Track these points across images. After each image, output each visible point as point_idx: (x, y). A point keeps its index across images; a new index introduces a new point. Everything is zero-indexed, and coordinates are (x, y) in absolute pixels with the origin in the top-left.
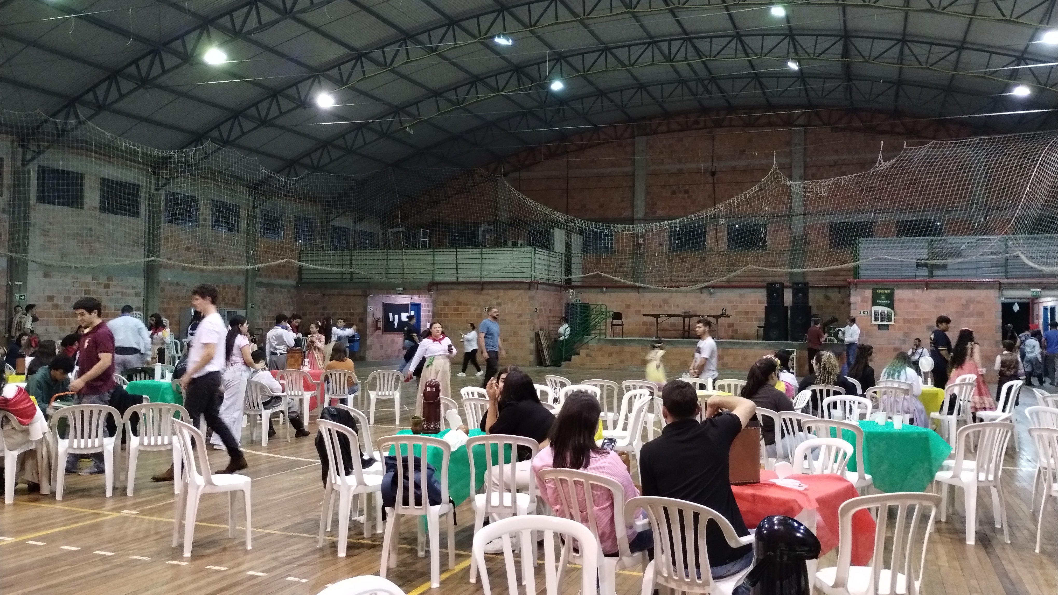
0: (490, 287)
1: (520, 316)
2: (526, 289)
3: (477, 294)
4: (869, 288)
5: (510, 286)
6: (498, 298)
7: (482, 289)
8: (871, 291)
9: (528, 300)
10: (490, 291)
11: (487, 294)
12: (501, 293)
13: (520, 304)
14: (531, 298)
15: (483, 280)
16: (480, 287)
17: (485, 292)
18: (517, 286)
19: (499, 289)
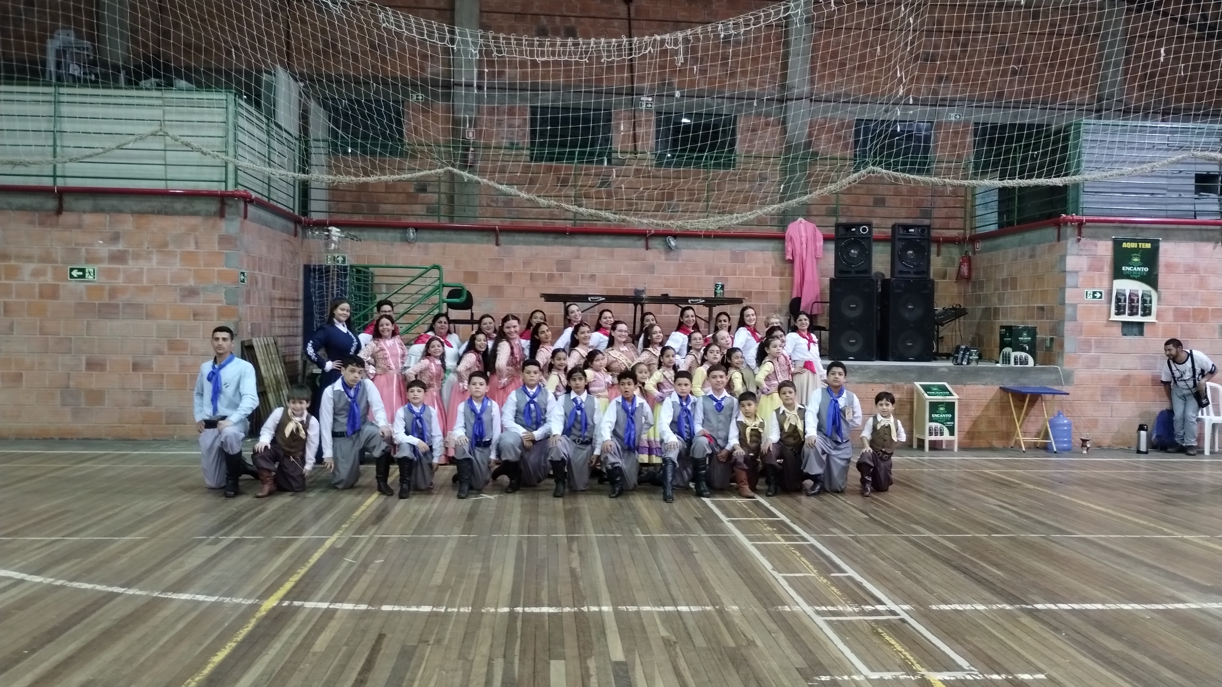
0: (87, 203)
1: (192, 292)
2: (208, 215)
3: (42, 224)
4: (1106, 237)
5: (156, 203)
6: (115, 238)
7: (59, 211)
8: (1110, 244)
9: (216, 248)
10: (89, 219)
11: (79, 226)
12: (127, 223)
13: (188, 257)
14: (225, 240)
15: (60, 182)
16: (51, 203)
17: (67, 218)
18: (179, 205)
19: (120, 212)
